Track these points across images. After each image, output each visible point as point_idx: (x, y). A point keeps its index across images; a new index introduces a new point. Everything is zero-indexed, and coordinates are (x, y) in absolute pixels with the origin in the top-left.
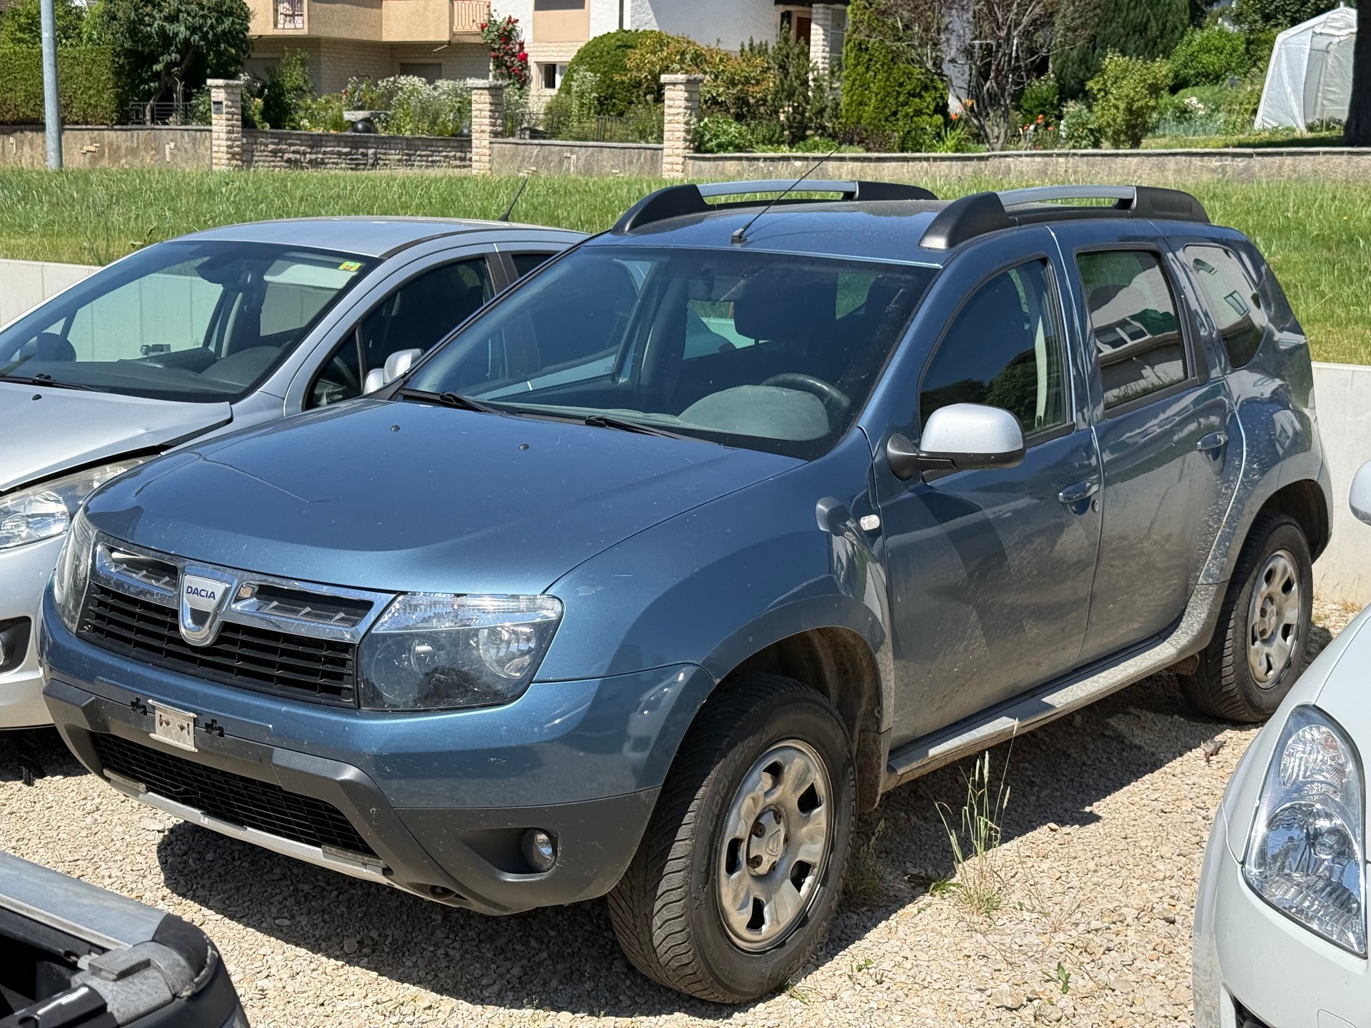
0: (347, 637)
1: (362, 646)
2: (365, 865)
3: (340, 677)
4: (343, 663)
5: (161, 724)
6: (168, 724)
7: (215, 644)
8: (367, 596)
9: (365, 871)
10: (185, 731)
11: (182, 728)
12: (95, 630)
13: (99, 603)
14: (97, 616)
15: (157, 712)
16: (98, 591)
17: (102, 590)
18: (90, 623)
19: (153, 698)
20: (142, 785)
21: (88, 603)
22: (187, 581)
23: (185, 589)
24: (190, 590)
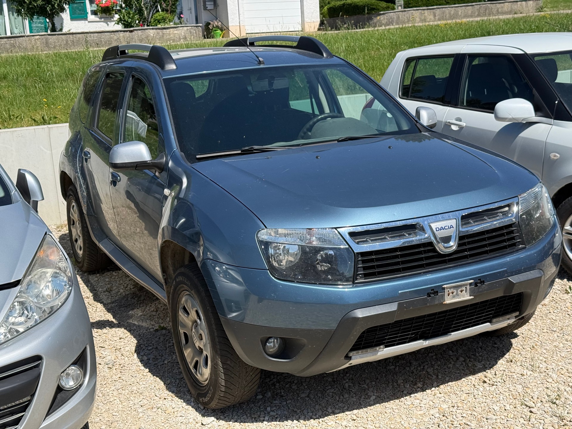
0: (514, 220)
1: (520, 221)
3: (513, 238)
4: (512, 232)
5: (448, 295)
6: (453, 293)
7: (458, 248)
8: (511, 201)
9: (509, 321)
10: (464, 292)
11: (462, 291)
12: (366, 276)
13: (364, 262)
14: (364, 268)
15: (446, 290)
16: (360, 256)
17: (363, 254)
18: (361, 274)
19: (444, 284)
20: (382, 347)
21: (357, 265)
22: (434, 226)
23: (435, 230)
24: (438, 229)
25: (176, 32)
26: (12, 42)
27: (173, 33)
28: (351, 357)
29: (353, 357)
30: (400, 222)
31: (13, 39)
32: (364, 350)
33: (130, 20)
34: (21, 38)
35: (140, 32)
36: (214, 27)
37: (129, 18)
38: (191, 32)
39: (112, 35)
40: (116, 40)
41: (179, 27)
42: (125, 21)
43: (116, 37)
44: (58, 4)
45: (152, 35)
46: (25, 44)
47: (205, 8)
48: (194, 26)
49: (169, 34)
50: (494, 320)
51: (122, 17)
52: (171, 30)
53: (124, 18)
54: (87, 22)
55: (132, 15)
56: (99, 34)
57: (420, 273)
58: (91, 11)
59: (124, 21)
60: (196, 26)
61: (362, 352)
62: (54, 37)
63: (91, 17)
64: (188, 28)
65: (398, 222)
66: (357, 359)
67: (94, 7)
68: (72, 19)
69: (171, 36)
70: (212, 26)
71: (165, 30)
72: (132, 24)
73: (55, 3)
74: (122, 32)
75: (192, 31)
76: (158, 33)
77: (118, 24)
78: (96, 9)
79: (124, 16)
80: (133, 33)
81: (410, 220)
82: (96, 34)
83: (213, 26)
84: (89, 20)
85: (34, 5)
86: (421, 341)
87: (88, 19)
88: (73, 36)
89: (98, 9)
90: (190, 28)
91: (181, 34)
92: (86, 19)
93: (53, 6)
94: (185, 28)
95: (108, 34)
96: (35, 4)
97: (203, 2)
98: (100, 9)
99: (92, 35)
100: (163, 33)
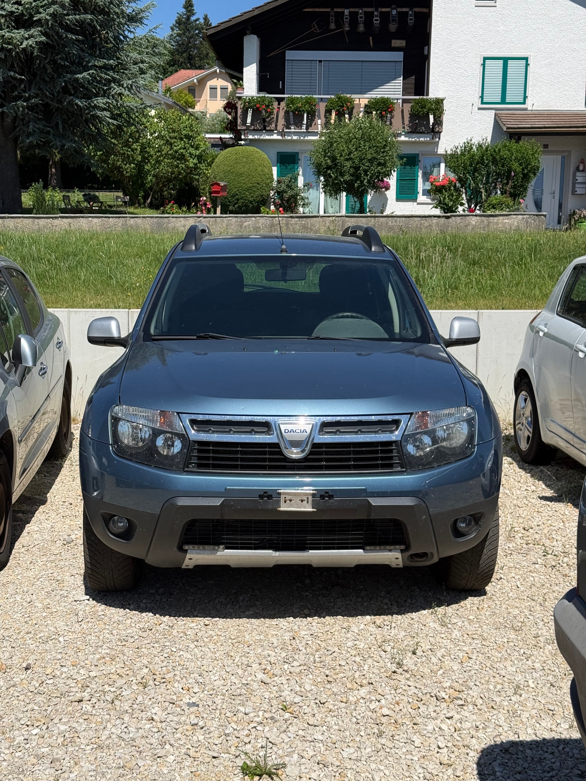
0: (394, 438)
1: (402, 441)
2: (390, 551)
3: (391, 458)
4: (391, 451)
5: (285, 502)
6: (291, 501)
7: (308, 455)
8: (396, 417)
9: (391, 553)
10: (305, 502)
11: (302, 501)
12: (200, 466)
13: (199, 451)
14: (199, 458)
15: (282, 496)
16: (196, 444)
17: (201, 443)
18: (193, 463)
19: (280, 490)
20: (221, 547)
21: (190, 452)
22: (283, 428)
23: (283, 431)
24: (287, 431)
25: (506, 221)
26: (303, 222)
27: (502, 223)
28: (187, 551)
29: (189, 551)
30: (247, 417)
31: (305, 219)
32: (201, 547)
33: (451, 204)
34: (314, 219)
35: (459, 218)
36: (581, 218)
37: (451, 200)
38: (527, 222)
39: (423, 221)
40: (427, 227)
41: (511, 215)
42: (445, 204)
43: (427, 223)
44: (368, 180)
45: (474, 223)
46: (317, 226)
47: (574, 192)
48: (534, 215)
49: (497, 224)
50: (368, 548)
51: (442, 199)
52: (501, 218)
53: (444, 201)
54: (416, 203)
55: (455, 197)
56: (407, 219)
57: (259, 474)
58: (424, 190)
59: (443, 204)
60: (537, 215)
61: (198, 548)
62: (353, 219)
63: (422, 198)
64: (525, 216)
65: (244, 417)
66: (193, 554)
67: (428, 186)
68: (398, 199)
69: (499, 226)
70: (578, 216)
71: (492, 218)
72: (454, 209)
73: (365, 179)
74: (436, 218)
75: (530, 220)
76: (482, 221)
77: (436, 207)
78: (429, 188)
79: (444, 198)
80: (450, 220)
81: (258, 417)
82: (404, 219)
83: (580, 216)
84: (418, 201)
85: (340, 180)
86: (271, 551)
87: (418, 199)
88: (375, 220)
89: (431, 189)
90: (528, 216)
91: (513, 224)
92: (415, 200)
93: (362, 182)
94: (520, 217)
95: (419, 219)
96: (342, 180)
97: (573, 183)
98: (434, 188)
99: (398, 219)
100: (490, 222)
